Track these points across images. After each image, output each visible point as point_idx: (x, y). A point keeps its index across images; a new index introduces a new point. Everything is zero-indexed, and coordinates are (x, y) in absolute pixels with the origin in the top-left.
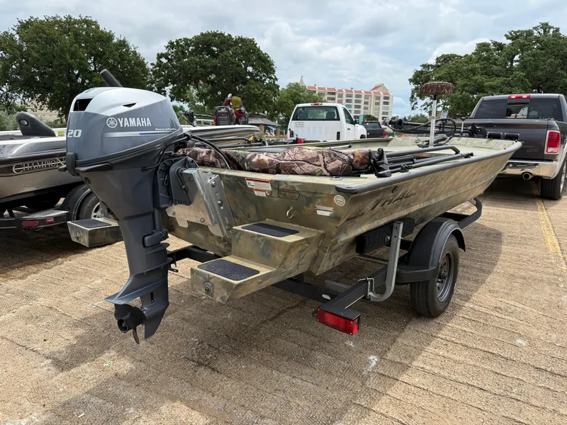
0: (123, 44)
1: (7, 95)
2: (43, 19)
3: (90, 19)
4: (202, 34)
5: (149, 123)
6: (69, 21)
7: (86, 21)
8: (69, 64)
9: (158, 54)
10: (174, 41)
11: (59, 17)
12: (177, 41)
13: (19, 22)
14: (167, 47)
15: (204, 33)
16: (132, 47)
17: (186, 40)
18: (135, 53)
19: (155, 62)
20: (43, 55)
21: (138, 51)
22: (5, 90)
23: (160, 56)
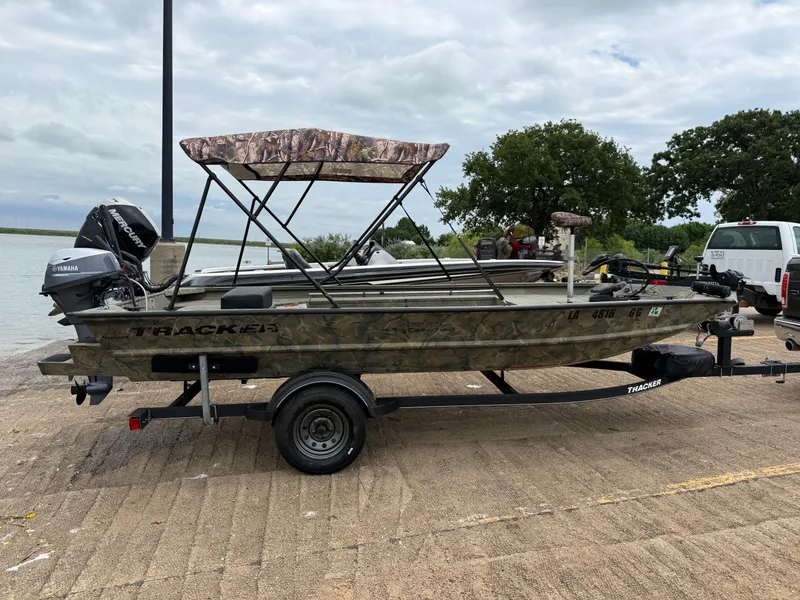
0: (610, 147)
1: (476, 220)
2: (523, 131)
3: (573, 122)
4: (727, 117)
5: (76, 268)
6: (549, 128)
7: (567, 126)
8: (537, 180)
9: (655, 155)
10: (680, 133)
11: (537, 126)
12: (685, 134)
13: (499, 138)
14: (669, 144)
15: (730, 115)
16: (624, 149)
17: (700, 130)
18: (626, 156)
19: (649, 165)
20: (512, 173)
21: (630, 153)
22: (475, 214)
23: (657, 157)
